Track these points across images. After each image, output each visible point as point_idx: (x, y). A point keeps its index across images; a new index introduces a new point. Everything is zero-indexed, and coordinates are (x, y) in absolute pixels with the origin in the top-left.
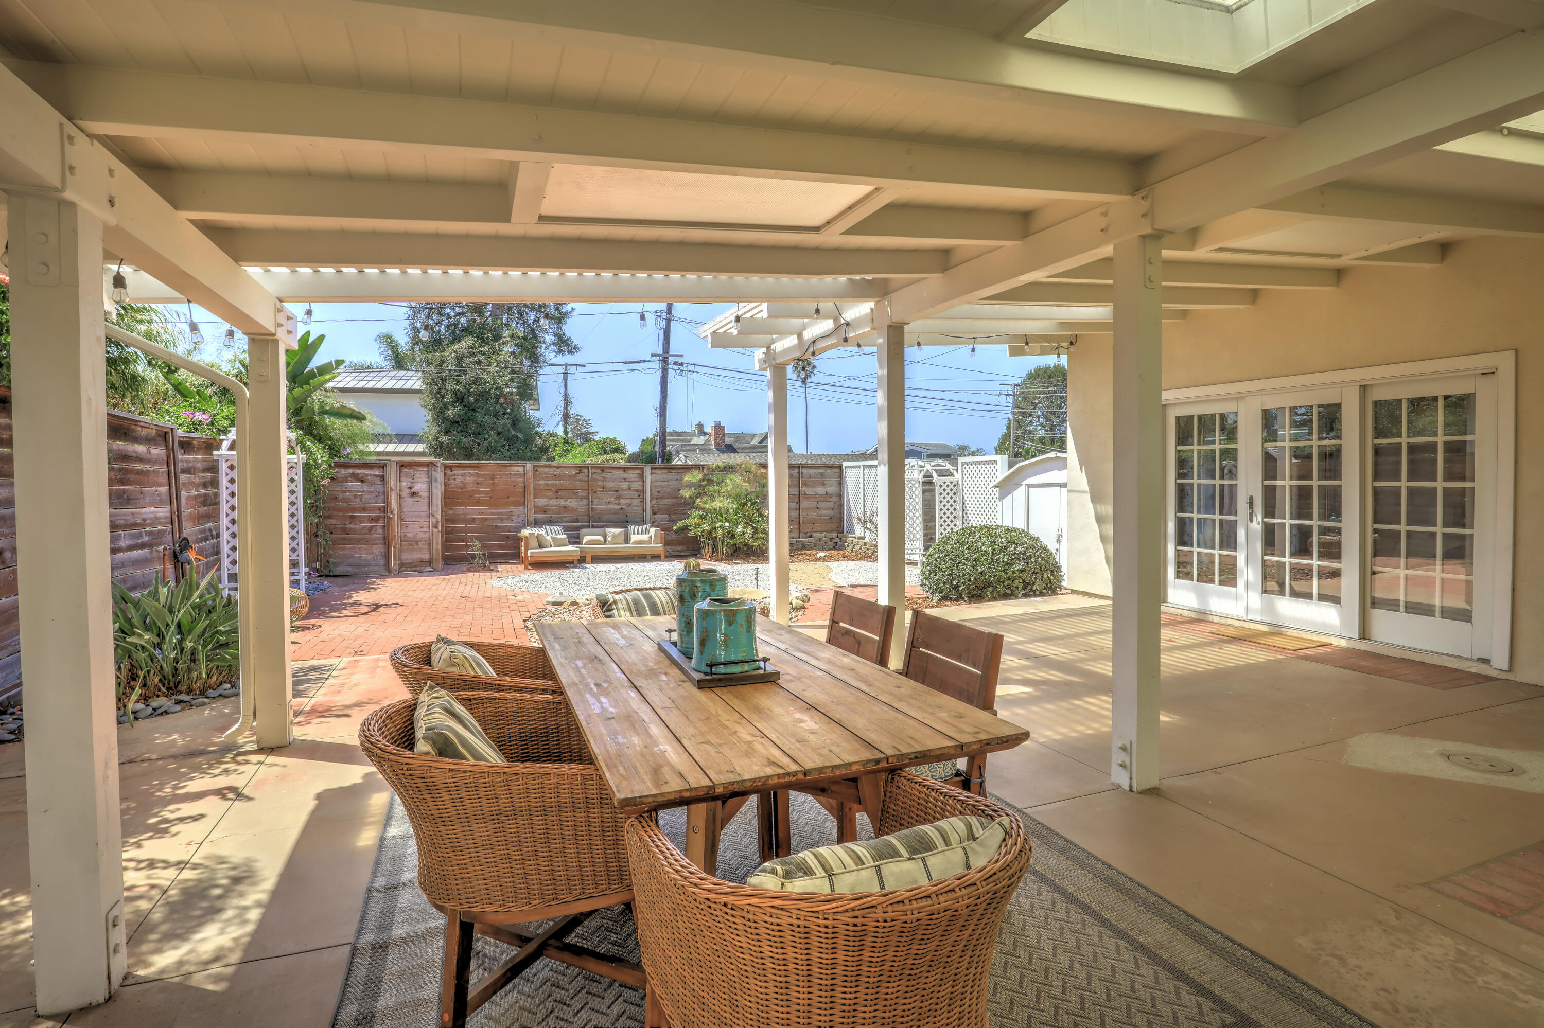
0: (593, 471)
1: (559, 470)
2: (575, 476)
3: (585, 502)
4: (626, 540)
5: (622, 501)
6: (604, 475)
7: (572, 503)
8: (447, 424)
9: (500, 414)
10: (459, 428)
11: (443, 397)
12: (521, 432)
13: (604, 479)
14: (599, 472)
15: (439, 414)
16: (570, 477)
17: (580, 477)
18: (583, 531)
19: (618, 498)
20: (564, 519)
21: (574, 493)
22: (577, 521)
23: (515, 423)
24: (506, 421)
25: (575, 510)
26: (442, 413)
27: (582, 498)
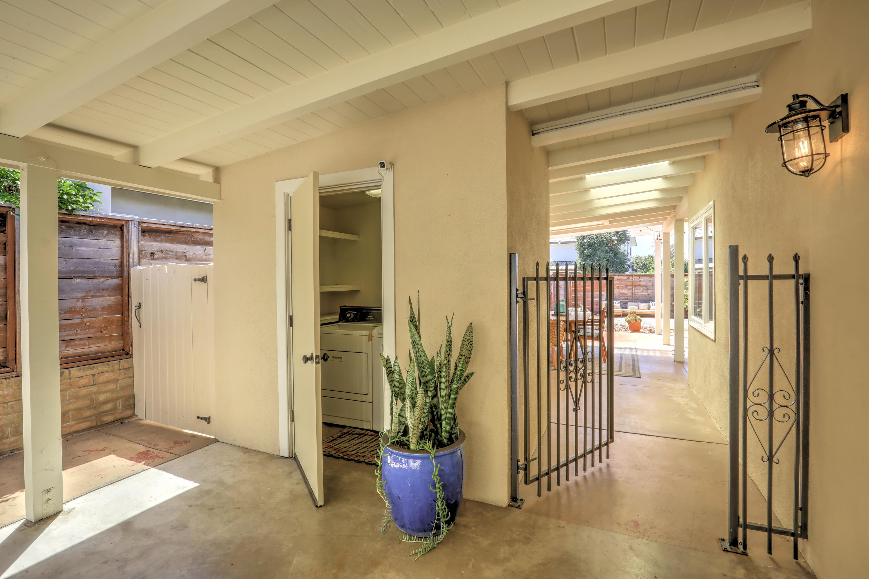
0: (635, 277)
1: (619, 277)
2: (626, 279)
3: (631, 291)
4: (649, 309)
5: (649, 291)
6: (640, 279)
7: (625, 291)
8: (585, 257)
9: (609, 251)
10: (590, 258)
11: (583, 245)
12: (618, 259)
13: (640, 281)
14: (638, 277)
15: (582, 254)
16: (624, 280)
17: (629, 280)
18: (629, 303)
19: (647, 289)
20: (621, 298)
21: (626, 287)
22: (627, 299)
23: (615, 255)
24: (611, 254)
25: (626, 294)
26: (583, 252)
27: (629, 289)
